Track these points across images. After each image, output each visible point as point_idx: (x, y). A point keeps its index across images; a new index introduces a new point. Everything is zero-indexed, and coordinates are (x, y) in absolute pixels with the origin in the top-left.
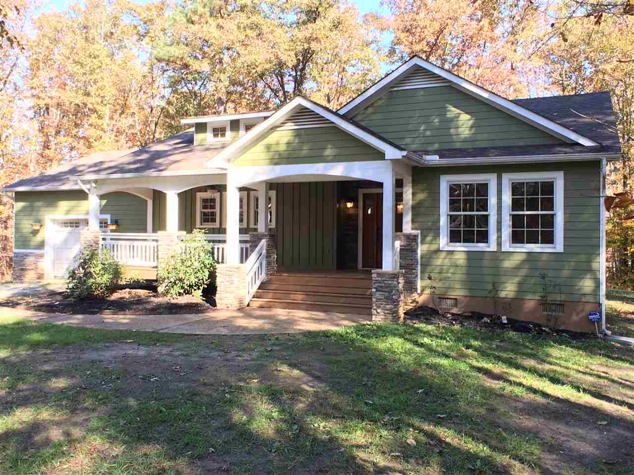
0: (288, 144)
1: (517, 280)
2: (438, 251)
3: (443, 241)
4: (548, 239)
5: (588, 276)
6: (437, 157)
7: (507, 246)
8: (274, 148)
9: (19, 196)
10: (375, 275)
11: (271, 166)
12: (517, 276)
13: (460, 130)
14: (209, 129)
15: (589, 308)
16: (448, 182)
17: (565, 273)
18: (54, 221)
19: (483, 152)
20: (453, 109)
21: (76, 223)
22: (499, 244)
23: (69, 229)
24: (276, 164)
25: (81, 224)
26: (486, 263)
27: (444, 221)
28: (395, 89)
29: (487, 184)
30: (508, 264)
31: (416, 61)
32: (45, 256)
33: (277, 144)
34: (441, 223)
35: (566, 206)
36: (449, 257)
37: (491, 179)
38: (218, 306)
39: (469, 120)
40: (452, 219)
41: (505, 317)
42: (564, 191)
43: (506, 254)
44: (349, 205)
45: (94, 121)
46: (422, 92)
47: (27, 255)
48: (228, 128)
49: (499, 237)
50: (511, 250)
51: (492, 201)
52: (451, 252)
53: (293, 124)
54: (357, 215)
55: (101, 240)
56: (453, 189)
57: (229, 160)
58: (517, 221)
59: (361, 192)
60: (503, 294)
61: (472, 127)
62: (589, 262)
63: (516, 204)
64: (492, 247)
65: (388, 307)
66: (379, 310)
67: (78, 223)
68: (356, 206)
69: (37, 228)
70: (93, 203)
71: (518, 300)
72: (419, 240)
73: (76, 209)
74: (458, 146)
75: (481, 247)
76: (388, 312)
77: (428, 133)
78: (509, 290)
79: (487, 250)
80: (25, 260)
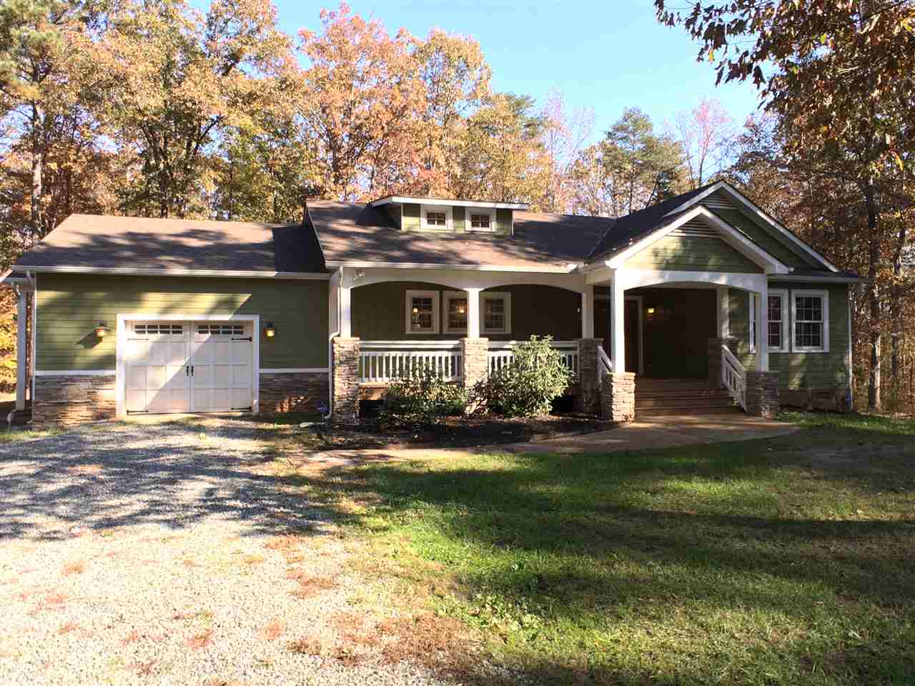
0: (676, 250)
1: (800, 375)
5: (842, 370)
7: (795, 349)
12: (800, 372)
14: (423, 213)
17: (829, 368)
18: (129, 322)
21: (174, 327)
22: (791, 348)
23: (158, 336)
24: (664, 269)
25: (186, 327)
26: (781, 362)
29: (780, 297)
30: (794, 363)
31: (722, 184)
32: (117, 378)
35: (830, 319)
37: (784, 294)
42: (829, 305)
43: (794, 356)
47: (72, 380)
48: (450, 215)
49: (790, 341)
50: (797, 351)
51: (784, 311)
55: (359, 350)
58: (799, 328)
60: (792, 388)
62: (842, 359)
63: (799, 315)
64: (786, 350)
69: (102, 334)
71: (801, 391)
75: (778, 349)
78: (795, 384)
79: (783, 351)
80: (67, 387)
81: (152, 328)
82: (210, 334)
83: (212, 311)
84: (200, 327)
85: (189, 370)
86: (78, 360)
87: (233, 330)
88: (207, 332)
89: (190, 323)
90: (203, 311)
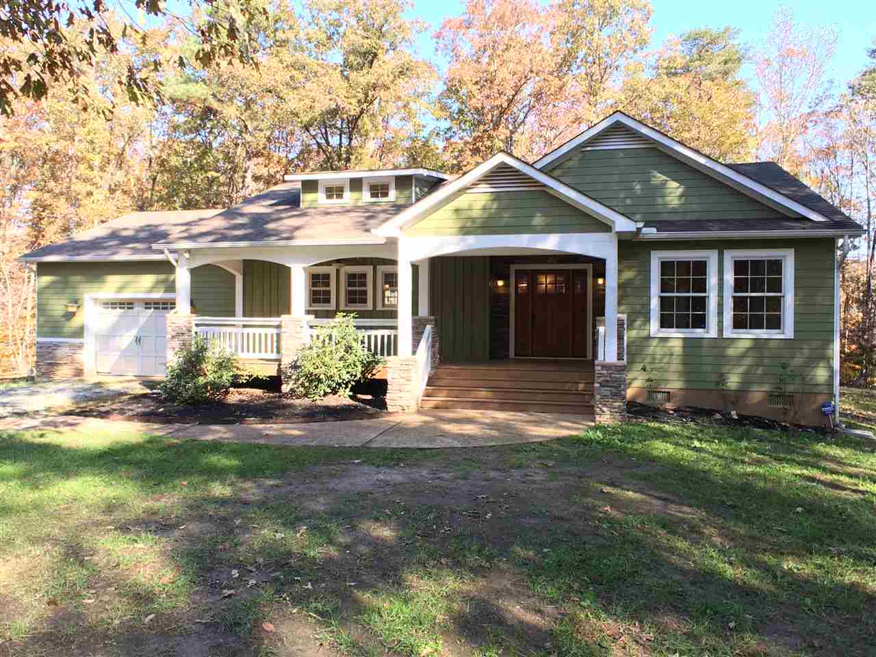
0: (484, 209)
1: (741, 370)
2: (649, 338)
3: (654, 325)
4: (775, 323)
5: (821, 365)
6: (654, 230)
7: (729, 333)
8: (464, 215)
9: (43, 269)
10: (599, 368)
11: (461, 237)
12: (740, 365)
13: (669, 199)
14: (321, 188)
15: (821, 399)
16: (660, 258)
17: (798, 361)
18: (96, 300)
19: (698, 225)
20: (659, 175)
21: (128, 304)
22: (721, 330)
23: (119, 311)
24: (466, 234)
25: (136, 304)
26: (704, 351)
27: (655, 303)
28: (589, 149)
29: (706, 262)
30: (732, 352)
31: (618, 117)
32: (85, 345)
33: (470, 209)
34: (652, 307)
35: (797, 287)
36: (662, 344)
37: (711, 257)
38: (390, 409)
39: (678, 188)
40: (663, 301)
41: (735, 412)
42: (795, 270)
43: (728, 342)
44: (500, 283)
45: (83, 172)
46: (621, 155)
47: (57, 346)
48: (347, 188)
49: (720, 322)
50: (735, 336)
51: (712, 280)
52: (664, 340)
53: (488, 186)
54: (507, 295)
55: (194, 326)
56: (666, 267)
57: (401, 228)
58: (739, 304)
59: (513, 268)
60: (729, 386)
61: (681, 196)
63: (739, 285)
64: (712, 333)
65: (617, 404)
66: (605, 409)
67: (132, 304)
68: (507, 285)
69: (74, 309)
70: (183, 278)
71: (743, 391)
72: (625, 326)
73: (133, 285)
74: (665, 217)
75: (699, 332)
76: (616, 410)
77: (628, 201)
78: (733, 381)
79: (707, 336)
80: (54, 351)
81: (114, 304)
82: (152, 310)
83: (151, 290)
84: (146, 304)
85: (138, 340)
86: (65, 330)
87: (161, 306)
88: (150, 308)
89: (139, 300)
90: (143, 290)
